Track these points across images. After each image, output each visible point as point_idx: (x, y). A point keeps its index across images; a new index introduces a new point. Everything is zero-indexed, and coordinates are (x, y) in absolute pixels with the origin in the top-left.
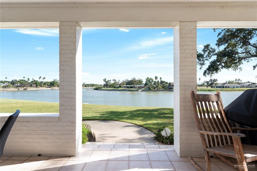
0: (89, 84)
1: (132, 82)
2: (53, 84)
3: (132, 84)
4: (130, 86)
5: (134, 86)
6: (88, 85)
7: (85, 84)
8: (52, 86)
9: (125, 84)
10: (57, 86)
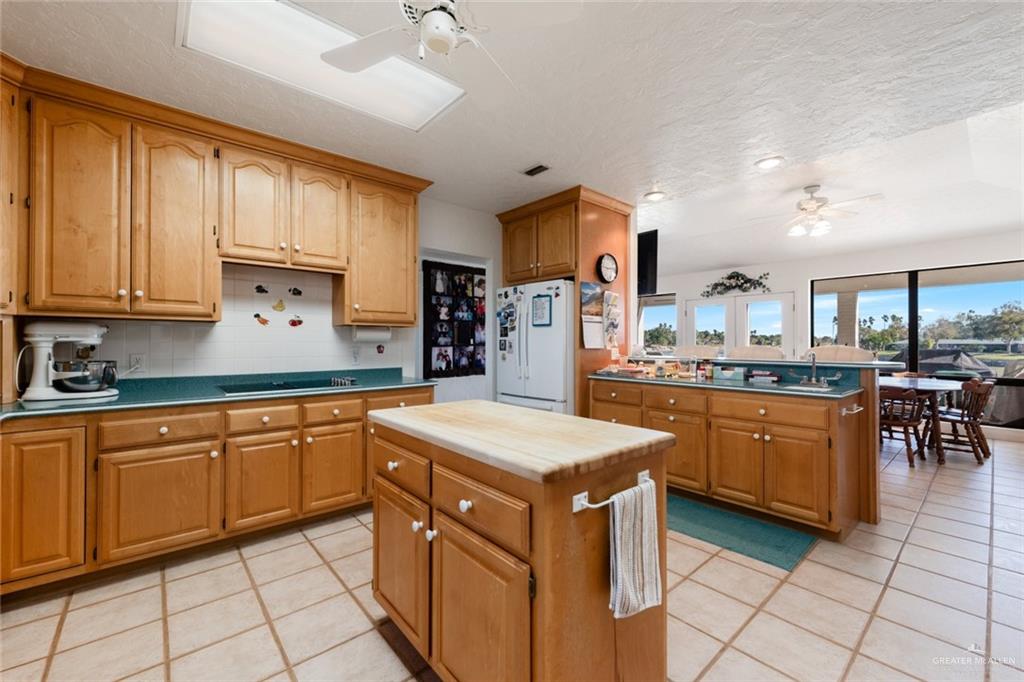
0: (772, 336)
1: (995, 322)
2: (657, 337)
3: (996, 334)
4: (985, 342)
5: (1012, 342)
6: (767, 338)
7: (756, 337)
8: (654, 343)
9: (953, 332)
10: (666, 342)
